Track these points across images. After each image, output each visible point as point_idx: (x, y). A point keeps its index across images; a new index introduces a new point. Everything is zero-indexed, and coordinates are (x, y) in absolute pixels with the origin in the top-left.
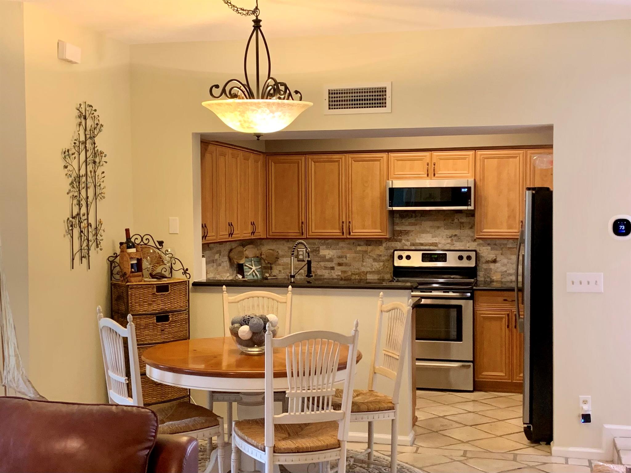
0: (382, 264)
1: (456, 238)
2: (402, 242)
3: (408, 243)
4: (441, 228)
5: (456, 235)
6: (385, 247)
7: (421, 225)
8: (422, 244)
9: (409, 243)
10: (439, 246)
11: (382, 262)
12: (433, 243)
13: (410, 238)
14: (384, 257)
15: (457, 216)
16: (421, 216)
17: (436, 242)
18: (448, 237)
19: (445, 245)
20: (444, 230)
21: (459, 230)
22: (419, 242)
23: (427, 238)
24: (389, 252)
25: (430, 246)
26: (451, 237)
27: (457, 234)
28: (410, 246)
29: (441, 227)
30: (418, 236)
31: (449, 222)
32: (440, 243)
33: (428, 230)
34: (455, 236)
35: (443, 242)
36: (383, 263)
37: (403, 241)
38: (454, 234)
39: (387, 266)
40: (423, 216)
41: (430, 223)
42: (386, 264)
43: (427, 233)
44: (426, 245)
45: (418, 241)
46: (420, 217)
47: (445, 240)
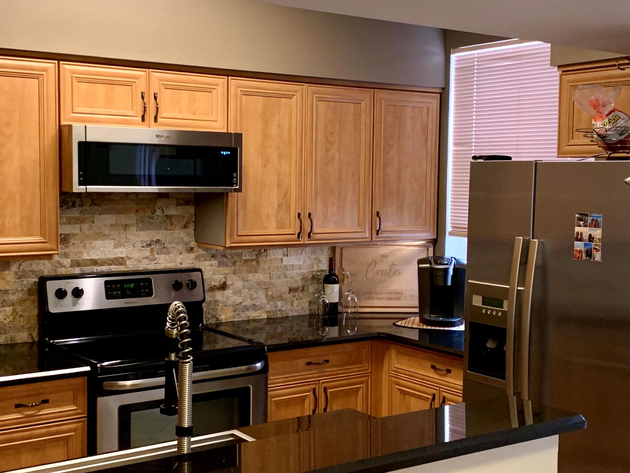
0: (9, 309)
1: (158, 246)
2: (54, 260)
3: (67, 262)
4: (132, 228)
5: (158, 241)
6: (16, 273)
7: (93, 222)
8: (95, 262)
9: (69, 261)
10: (128, 263)
11: (9, 306)
12: (115, 258)
13: (71, 250)
14: (14, 294)
15: (160, 203)
16: (93, 204)
17: (122, 256)
18: (144, 245)
19: (139, 261)
20: (138, 232)
21: (164, 231)
22: (88, 258)
23: (104, 249)
24: (25, 282)
25: (110, 265)
26: (149, 245)
27: (159, 238)
28: (71, 266)
29: (131, 225)
30: (88, 246)
31: (147, 215)
32: (129, 258)
33: (107, 232)
34: (156, 242)
35: (136, 255)
36: (11, 308)
37: (56, 258)
38: (154, 239)
39: (20, 314)
40: (95, 205)
41: (109, 219)
42: (19, 309)
43: (104, 240)
44: (104, 263)
45: (86, 256)
46: (90, 206)
47: (139, 250)
